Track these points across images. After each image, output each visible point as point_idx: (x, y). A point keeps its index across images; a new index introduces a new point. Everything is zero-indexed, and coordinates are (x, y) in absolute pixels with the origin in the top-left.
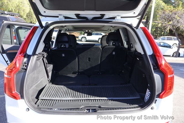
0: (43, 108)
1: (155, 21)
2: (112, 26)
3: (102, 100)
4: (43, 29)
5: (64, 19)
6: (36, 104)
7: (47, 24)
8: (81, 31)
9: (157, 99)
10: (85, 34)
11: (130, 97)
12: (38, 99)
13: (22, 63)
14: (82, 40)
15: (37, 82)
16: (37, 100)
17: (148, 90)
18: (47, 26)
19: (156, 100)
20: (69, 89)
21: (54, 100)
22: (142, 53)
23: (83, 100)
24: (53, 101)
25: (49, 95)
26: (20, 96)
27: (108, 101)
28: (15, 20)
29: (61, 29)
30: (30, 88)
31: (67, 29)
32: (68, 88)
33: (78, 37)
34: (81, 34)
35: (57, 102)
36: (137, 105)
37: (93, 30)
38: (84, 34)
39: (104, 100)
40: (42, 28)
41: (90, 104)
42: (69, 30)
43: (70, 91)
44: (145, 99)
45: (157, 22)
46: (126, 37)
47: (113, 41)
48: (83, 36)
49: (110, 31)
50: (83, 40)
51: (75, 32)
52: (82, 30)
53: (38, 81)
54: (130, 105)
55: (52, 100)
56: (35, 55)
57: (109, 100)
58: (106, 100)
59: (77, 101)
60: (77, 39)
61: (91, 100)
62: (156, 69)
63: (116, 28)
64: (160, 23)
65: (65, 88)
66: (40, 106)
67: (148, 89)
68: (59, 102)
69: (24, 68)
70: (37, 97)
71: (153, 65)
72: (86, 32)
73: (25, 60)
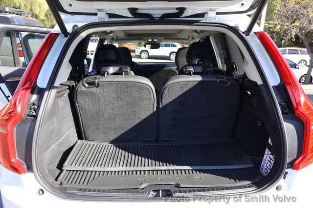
0: (71, 188)
1: (269, 20)
2: (196, 31)
3: (181, 170)
4: (67, 38)
5: (107, 19)
6: (56, 180)
7: (76, 28)
8: (140, 41)
9: (289, 170)
10: (147, 45)
11: (234, 165)
12: (62, 171)
13: (29, 105)
14: (142, 56)
15: (59, 139)
16: (60, 171)
17: (267, 152)
18: (76, 32)
19: (287, 173)
20: (119, 148)
21: (92, 171)
22: (260, 82)
23: (145, 171)
24: (90, 173)
25: (83, 162)
26: (25, 166)
27: (193, 173)
28: (24, 22)
29: (104, 38)
30: (45, 151)
31: (115, 38)
32: (117, 147)
33: (134, 51)
34: (140, 45)
35: (96, 176)
36: (250, 182)
37: (161, 38)
38: (145, 46)
39: (185, 170)
40: (66, 36)
41: (159, 179)
42: (118, 40)
43: (122, 153)
44: (261, 167)
45: (272, 22)
46: (224, 50)
47: (199, 58)
48: (143, 48)
49: (191, 40)
50: (144, 55)
51: (129, 42)
52: (142, 39)
53: (61, 137)
54: (235, 181)
55: (88, 171)
56: (52, 88)
57: (195, 170)
58: (188, 170)
59: (134, 173)
60: (132, 54)
61: (161, 170)
62: (287, 114)
63: (204, 35)
64: (279, 24)
65: (113, 146)
66: (65, 185)
67: (267, 149)
68: (101, 175)
69: (31, 113)
70: (60, 166)
71: (280, 105)
72: (148, 42)
73: (34, 97)
